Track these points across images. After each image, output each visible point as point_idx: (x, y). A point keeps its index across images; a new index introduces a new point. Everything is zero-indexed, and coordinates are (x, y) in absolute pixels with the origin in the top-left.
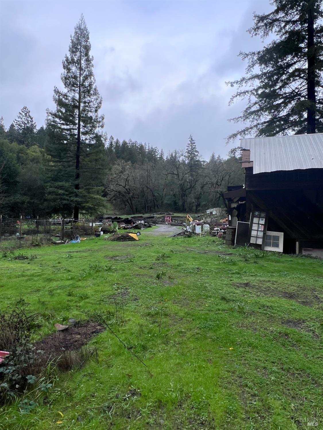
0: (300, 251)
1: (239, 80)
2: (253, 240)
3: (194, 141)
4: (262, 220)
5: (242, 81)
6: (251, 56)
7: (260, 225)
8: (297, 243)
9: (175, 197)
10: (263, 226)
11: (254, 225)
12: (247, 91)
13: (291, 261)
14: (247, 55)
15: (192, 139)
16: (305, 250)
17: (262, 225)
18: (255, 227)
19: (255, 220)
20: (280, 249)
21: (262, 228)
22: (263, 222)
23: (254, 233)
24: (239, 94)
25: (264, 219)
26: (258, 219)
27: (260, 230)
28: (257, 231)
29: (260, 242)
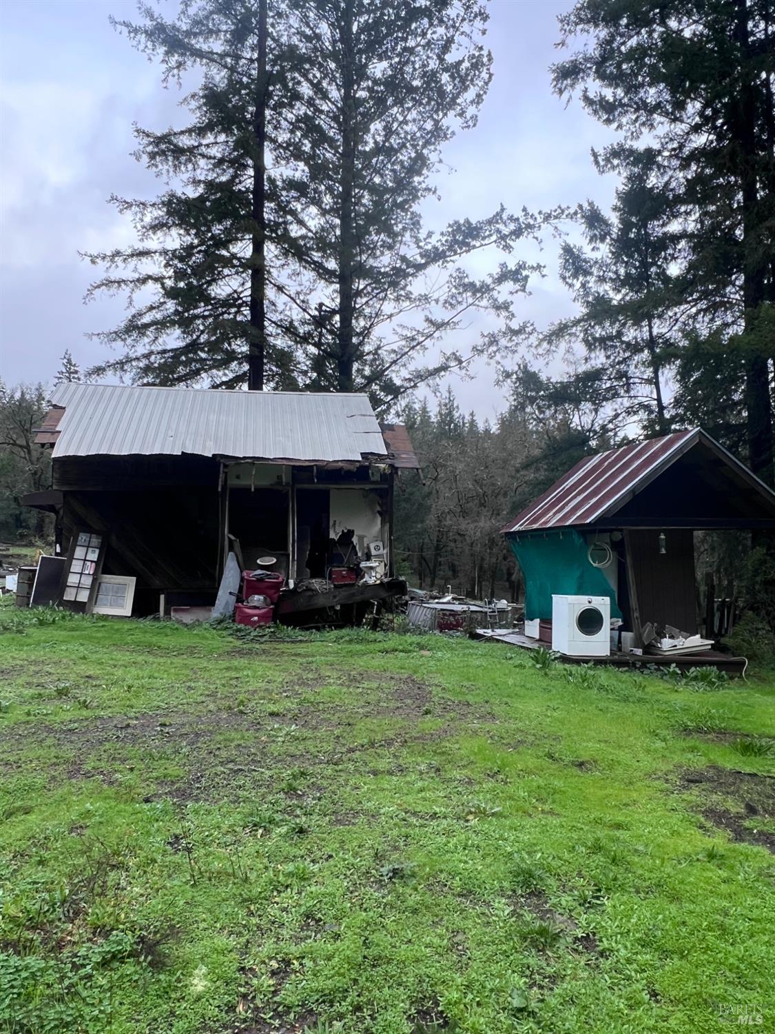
0: (167, 612)
1: (109, 253)
2: (69, 596)
3: (74, 366)
4: (93, 552)
5: (113, 256)
6: (137, 209)
7: (89, 563)
8: (162, 597)
9: (19, 504)
10: (94, 564)
11: (74, 562)
12: (124, 281)
13: (103, 626)
14: (130, 205)
15: (69, 361)
16: (176, 611)
17: (92, 561)
18: (76, 566)
19: (79, 552)
20: (127, 611)
21: (90, 569)
22: (93, 556)
23: (73, 579)
24: (108, 283)
25: (97, 551)
26: (85, 549)
27: (87, 572)
28: (81, 574)
29: (83, 597)
